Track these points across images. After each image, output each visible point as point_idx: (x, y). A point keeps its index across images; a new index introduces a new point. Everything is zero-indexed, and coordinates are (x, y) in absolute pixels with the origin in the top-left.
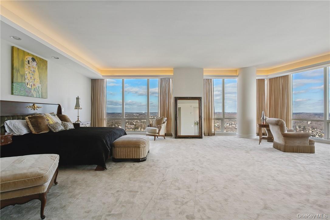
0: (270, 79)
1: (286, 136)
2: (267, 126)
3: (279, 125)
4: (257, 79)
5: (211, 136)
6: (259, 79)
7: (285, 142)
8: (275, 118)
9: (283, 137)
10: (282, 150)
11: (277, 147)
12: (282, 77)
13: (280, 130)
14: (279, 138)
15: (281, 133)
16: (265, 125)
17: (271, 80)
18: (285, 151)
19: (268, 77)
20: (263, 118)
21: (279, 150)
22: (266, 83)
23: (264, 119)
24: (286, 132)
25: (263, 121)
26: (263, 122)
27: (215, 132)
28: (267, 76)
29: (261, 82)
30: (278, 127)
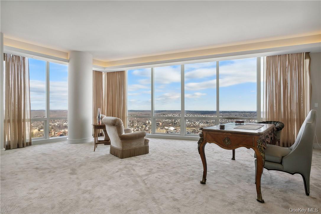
0: (107, 73)
1: (124, 139)
2: (103, 127)
3: (116, 125)
4: (93, 71)
5: (23, 147)
6: (96, 71)
7: (123, 146)
8: (113, 116)
9: (120, 141)
10: (119, 157)
11: (114, 152)
12: (119, 72)
13: (117, 131)
14: (116, 141)
15: (118, 136)
16: (101, 126)
17: (109, 74)
18: (122, 157)
19: (105, 70)
20: (99, 117)
21: (116, 156)
22: (104, 76)
23: (101, 117)
24: (124, 134)
25: (99, 120)
26: (99, 122)
27: (31, 139)
28: (105, 68)
29: (98, 75)
30: (115, 127)
